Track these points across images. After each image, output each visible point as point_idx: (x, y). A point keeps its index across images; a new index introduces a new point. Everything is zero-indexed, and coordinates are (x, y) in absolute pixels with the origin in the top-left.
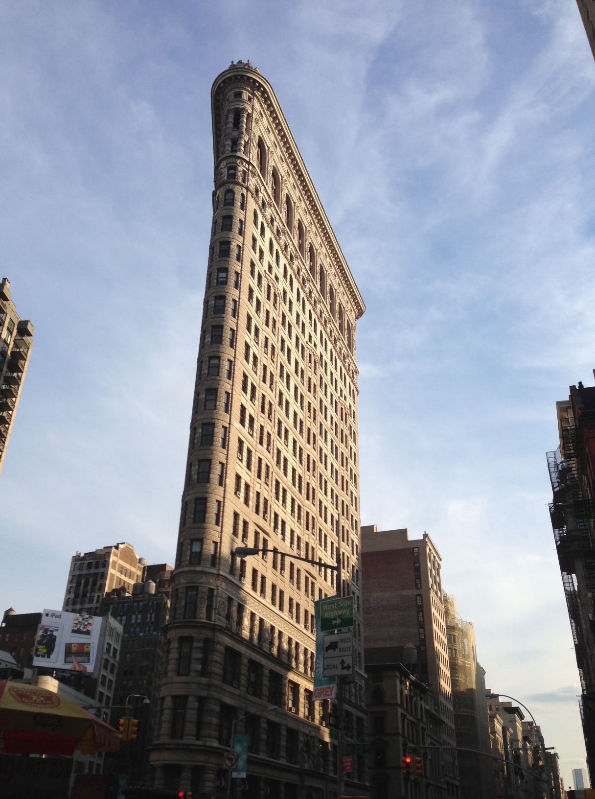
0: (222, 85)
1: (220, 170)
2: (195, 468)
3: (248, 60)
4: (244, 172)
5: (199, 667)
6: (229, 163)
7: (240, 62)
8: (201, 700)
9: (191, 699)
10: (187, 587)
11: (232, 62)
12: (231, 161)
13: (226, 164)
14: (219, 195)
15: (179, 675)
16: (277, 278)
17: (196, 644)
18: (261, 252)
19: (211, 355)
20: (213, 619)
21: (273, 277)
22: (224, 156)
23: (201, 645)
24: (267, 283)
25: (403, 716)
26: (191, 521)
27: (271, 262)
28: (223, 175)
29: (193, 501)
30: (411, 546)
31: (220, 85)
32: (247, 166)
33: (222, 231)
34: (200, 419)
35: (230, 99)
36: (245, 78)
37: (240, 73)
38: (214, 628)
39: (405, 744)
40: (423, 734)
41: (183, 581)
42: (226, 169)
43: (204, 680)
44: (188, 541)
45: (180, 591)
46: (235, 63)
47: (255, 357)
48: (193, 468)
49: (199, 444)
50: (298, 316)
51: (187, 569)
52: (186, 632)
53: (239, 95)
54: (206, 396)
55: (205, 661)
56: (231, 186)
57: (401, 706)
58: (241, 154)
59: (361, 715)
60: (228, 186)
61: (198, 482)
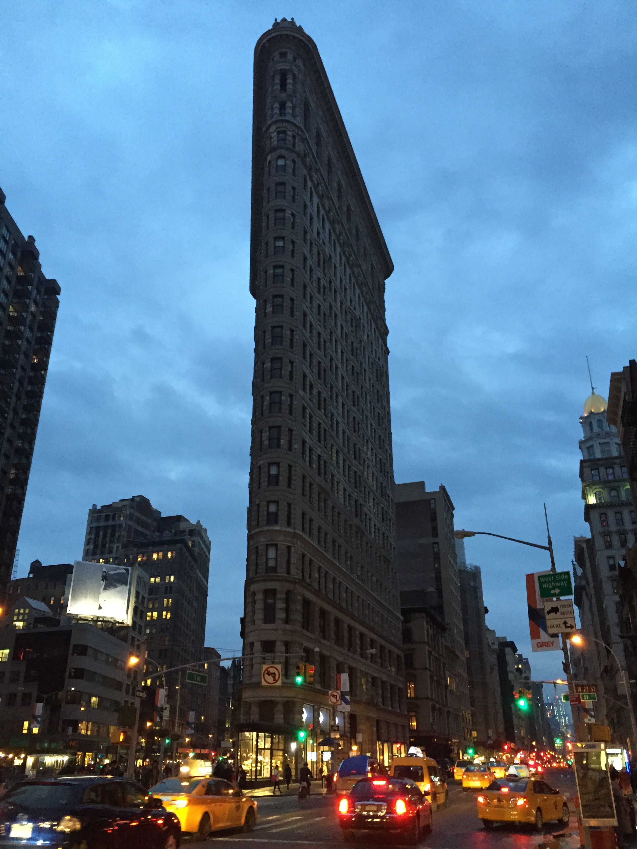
0: (267, 45)
1: (269, 134)
2: (265, 435)
3: (293, 19)
4: (294, 137)
5: (283, 616)
6: (279, 128)
7: (284, 20)
8: (287, 644)
9: (278, 644)
10: (267, 546)
11: (276, 20)
12: (281, 125)
13: (276, 128)
14: (270, 162)
15: (265, 623)
16: (324, 243)
17: (278, 596)
18: (311, 218)
19: (274, 324)
20: (292, 574)
21: (321, 242)
22: (273, 120)
23: (284, 596)
24: (317, 250)
25: (430, 653)
26: (266, 484)
27: (319, 228)
28: (273, 140)
29: (267, 465)
30: (428, 498)
31: (264, 44)
32: (296, 130)
33: (276, 198)
34: (267, 388)
35: (275, 59)
36: (291, 37)
37: (286, 33)
38: (294, 582)
39: (431, 677)
40: (444, 667)
41: (262, 539)
42: (275, 134)
43: (288, 627)
44: (265, 503)
45: (260, 548)
46: (279, 21)
47: (311, 325)
48: (263, 434)
49: (268, 412)
50: (341, 280)
51: (266, 528)
52: (271, 585)
53: (283, 55)
54: (272, 364)
55: (287, 610)
56: (283, 152)
57: (428, 644)
58: (288, 118)
59: (400, 652)
60: (279, 152)
61: (269, 448)
